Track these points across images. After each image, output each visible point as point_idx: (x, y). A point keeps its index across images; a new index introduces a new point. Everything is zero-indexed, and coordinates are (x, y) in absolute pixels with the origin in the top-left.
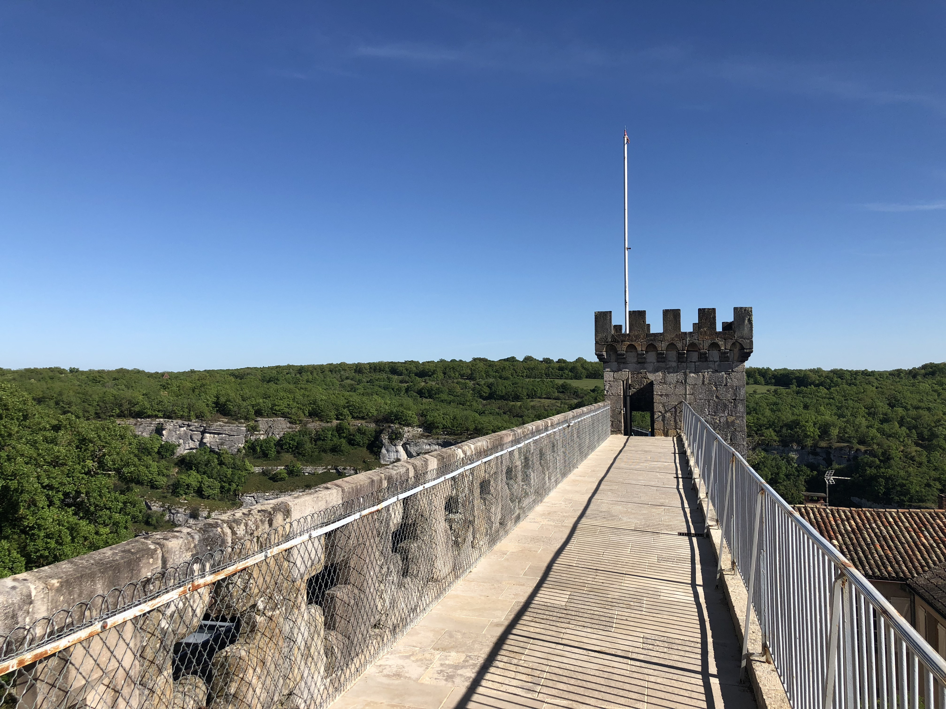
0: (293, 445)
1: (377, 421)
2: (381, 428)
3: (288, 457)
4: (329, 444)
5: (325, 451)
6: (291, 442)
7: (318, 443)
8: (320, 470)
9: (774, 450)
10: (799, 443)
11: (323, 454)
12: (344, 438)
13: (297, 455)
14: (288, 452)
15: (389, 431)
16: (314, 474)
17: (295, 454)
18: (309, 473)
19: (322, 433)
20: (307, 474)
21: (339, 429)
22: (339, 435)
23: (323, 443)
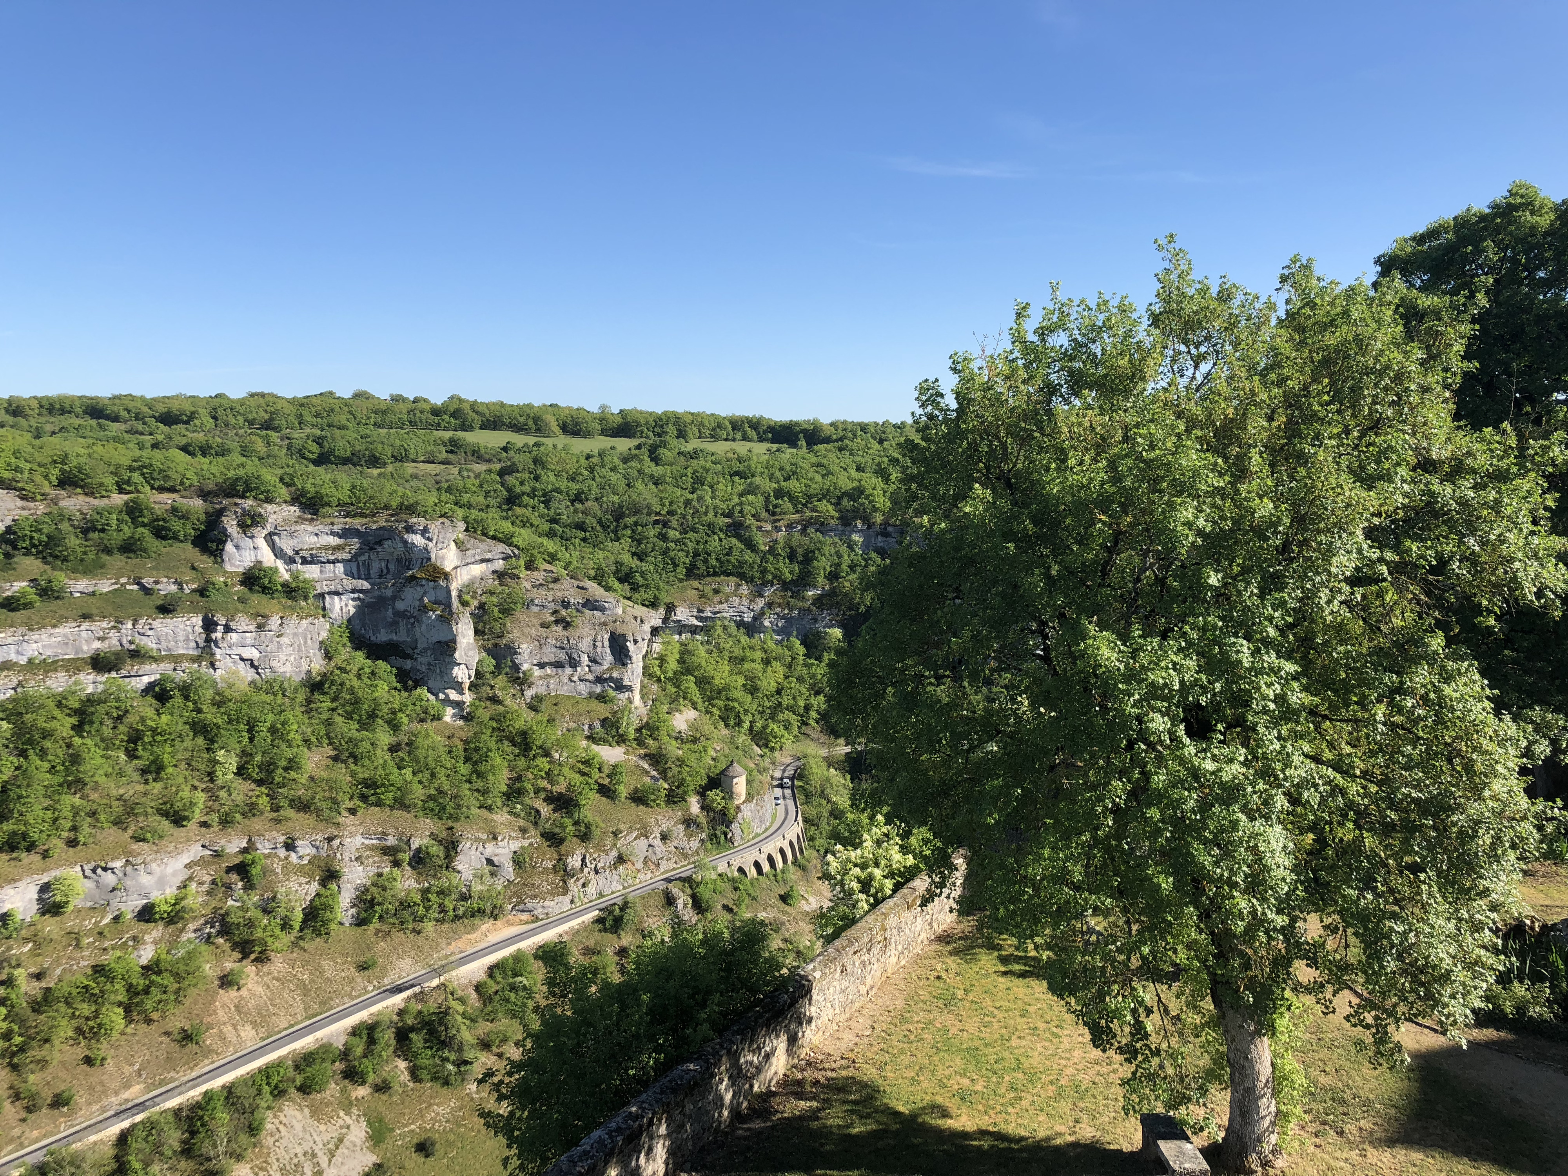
0: (40, 542)
1: (204, 494)
2: (217, 506)
3: (31, 565)
4: (115, 538)
5: (108, 551)
6: (34, 534)
7: (91, 535)
8: (105, 586)
9: (831, 531)
10: (866, 519)
11: (105, 557)
12: (144, 525)
13: (50, 559)
14: (28, 553)
15: (236, 512)
16: (93, 594)
17: (44, 558)
18: (82, 593)
19: (98, 517)
20: (78, 595)
21: (133, 511)
22: (134, 520)
23: (102, 535)
